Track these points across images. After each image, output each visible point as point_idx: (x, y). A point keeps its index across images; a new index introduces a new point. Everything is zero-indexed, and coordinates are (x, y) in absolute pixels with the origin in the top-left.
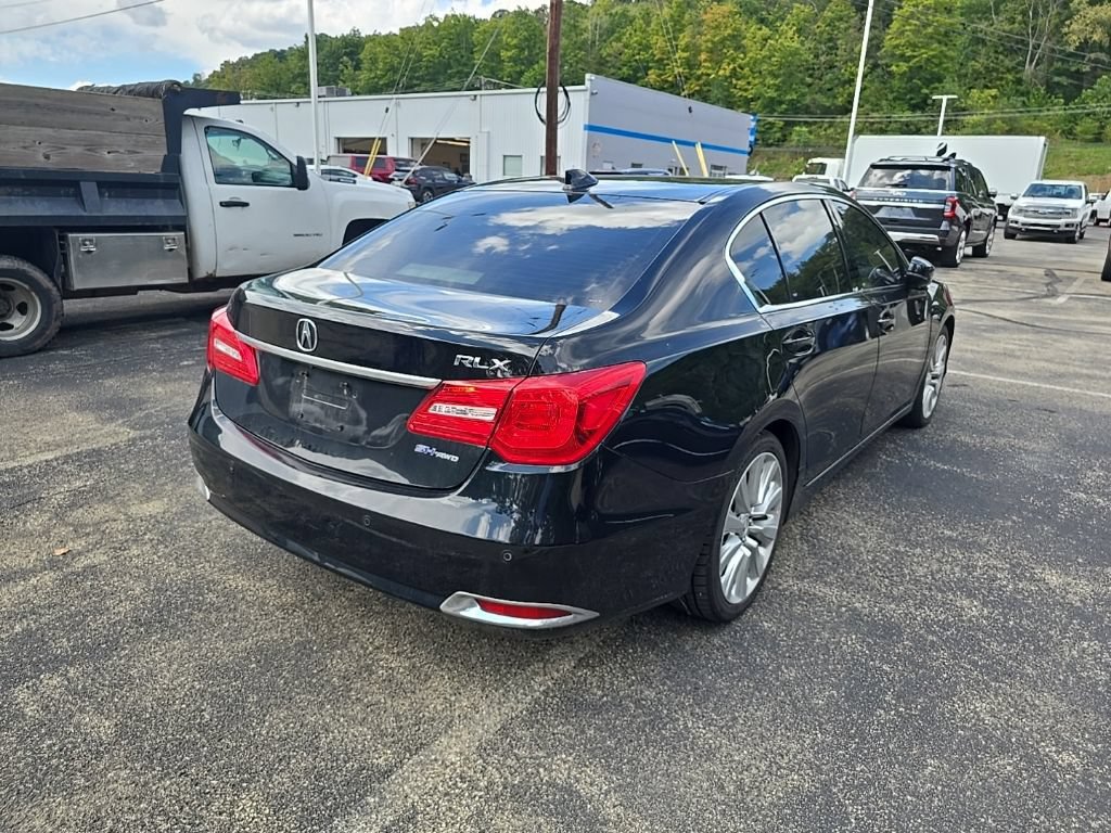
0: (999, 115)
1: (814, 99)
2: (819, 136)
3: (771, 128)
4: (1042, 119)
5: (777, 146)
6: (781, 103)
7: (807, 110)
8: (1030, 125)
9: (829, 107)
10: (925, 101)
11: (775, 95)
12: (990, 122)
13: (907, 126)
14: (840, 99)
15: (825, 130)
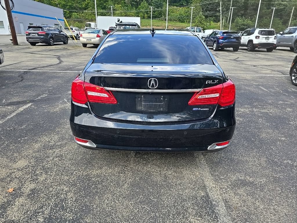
0: (123, 11)
1: (76, 5)
2: (80, 15)
3: (66, 13)
4: (132, 12)
5: (69, 18)
6: (67, 6)
7: (75, 8)
8: (130, 14)
9: (81, 8)
10: (105, 7)
11: (65, 3)
12: (121, 13)
13: (102, 13)
14: (83, 5)
15: (81, 14)
